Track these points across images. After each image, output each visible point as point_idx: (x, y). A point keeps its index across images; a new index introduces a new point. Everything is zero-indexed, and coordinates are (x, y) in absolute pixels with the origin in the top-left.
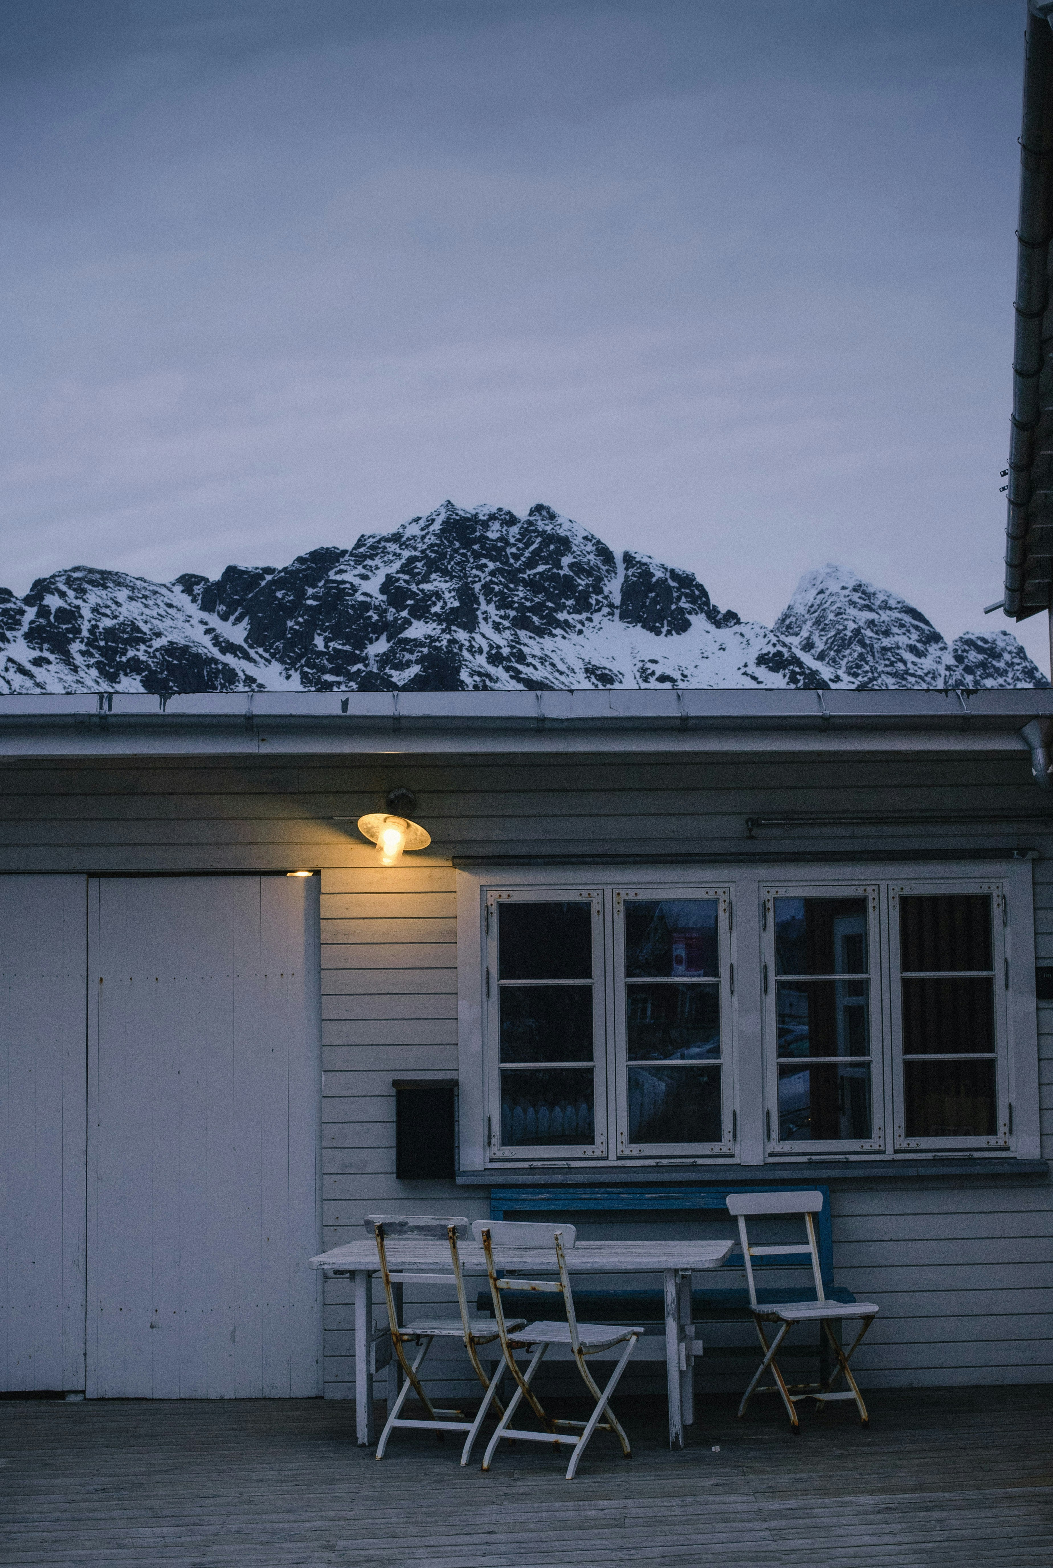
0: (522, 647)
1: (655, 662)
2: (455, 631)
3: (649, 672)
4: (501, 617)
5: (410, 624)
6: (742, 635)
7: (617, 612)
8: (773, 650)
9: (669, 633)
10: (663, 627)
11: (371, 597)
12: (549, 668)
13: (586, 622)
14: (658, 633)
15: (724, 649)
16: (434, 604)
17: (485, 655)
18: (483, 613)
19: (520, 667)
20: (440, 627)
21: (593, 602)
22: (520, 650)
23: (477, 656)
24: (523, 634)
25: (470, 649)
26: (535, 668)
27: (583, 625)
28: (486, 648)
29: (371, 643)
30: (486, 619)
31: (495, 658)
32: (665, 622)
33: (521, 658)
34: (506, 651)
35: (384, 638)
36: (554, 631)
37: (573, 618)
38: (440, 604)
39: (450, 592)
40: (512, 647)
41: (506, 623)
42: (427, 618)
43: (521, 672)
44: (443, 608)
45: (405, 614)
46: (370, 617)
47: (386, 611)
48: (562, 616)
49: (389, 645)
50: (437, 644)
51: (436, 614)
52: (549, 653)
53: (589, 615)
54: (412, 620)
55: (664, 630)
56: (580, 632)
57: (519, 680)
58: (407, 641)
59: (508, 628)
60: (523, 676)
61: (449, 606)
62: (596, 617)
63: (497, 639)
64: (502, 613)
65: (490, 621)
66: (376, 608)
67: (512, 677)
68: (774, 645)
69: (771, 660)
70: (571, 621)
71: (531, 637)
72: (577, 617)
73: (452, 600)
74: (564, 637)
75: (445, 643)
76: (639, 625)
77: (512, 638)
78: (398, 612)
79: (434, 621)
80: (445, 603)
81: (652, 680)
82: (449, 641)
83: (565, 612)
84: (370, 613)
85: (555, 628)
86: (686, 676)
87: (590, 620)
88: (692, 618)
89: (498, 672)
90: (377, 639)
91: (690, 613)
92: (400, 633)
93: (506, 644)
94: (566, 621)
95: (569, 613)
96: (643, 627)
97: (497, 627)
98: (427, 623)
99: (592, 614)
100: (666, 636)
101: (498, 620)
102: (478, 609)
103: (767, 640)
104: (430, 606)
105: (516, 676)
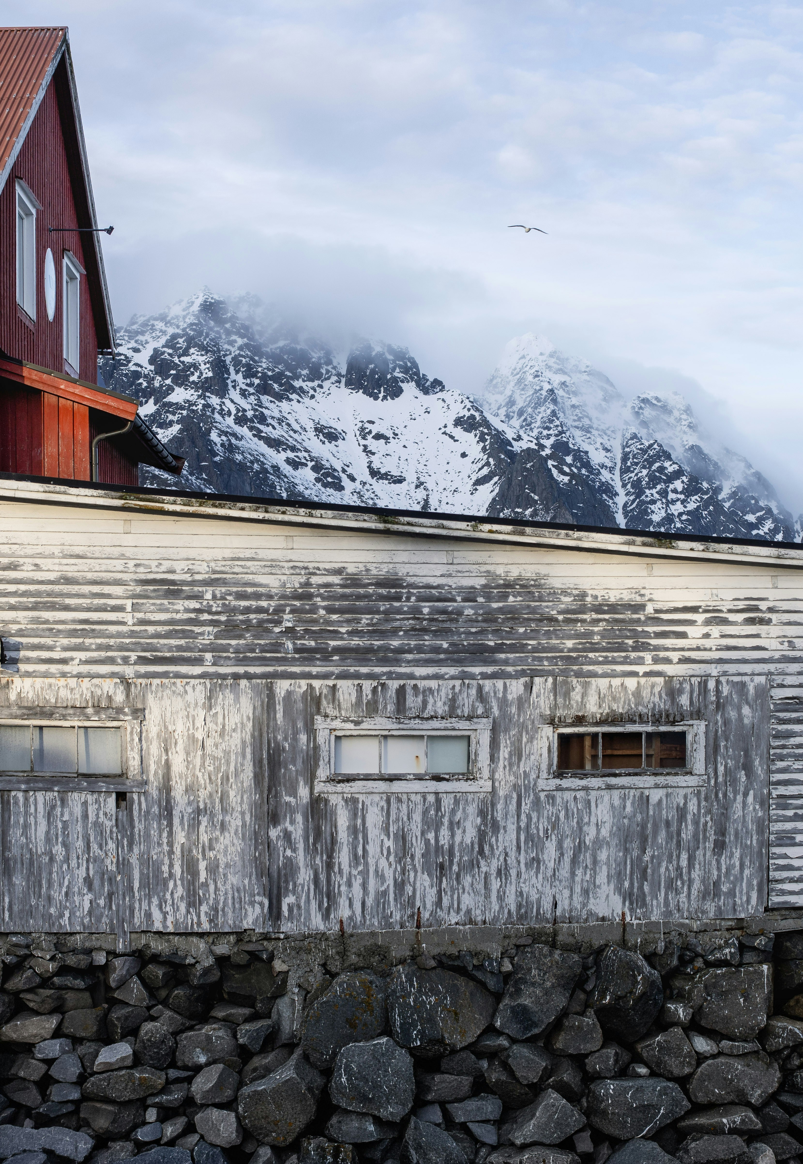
0: (264, 410)
1: (372, 422)
2: (209, 397)
3: (367, 430)
4: (247, 385)
5: (173, 390)
6: (443, 400)
7: (343, 380)
8: (468, 414)
9: (385, 398)
10: (380, 393)
11: (142, 367)
12: (285, 427)
13: (317, 389)
14: (376, 398)
15: (429, 412)
16: (193, 374)
17: (233, 417)
18: (232, 382)
19: (261, 427)
20: (197, 393)
21: (323, 371)
22: (262, 413)
23: (226, 417)
24: (265, 399)
25: (221, 412)
26: (274, 428)
27: (315, 391)
28: (234, 412)
29: (141, 406)
30: (234, 387)
31: (241, 420)
32: (382, 389)
33: (262, 419)
34: (250, 414)
35: (151, 401)
36: (291, 396)
37: (307, 385)
38: (197, 374)
39: (205, 364)
40: (256, 410)
41: (251, 390)
42: (187, 385)
43: (262, 432)
44: (199, 377)
45: (168, 381)
46: (141, 384)
47: (153, 379)
48: (297, 384)
49: (156, 407)
50: (194, 408)
51: (193, 382)
52: (286, 415)
53: (320, 382)
54: (175, 387)
55: (381, 396)
56: (313, 397)
57: (260, 438)
58: (170, 404)
59: (253, 394)
60: (263, 434)
61: (204, 376)
62: (326, 384)
63: (243, 403)
64: (248, 381)
65: (238, 388)
66: (146, 376)
67: (254, 435)
68: (469, 410)
69: (465, 422)
70: (305, 388)
71: (271, 402)
72: (310, 384)
73: (207, 370)
74: (299, 402)
75: (200, 407)
76: (361, 391)
77: (256, 402)
78: (163, 380)
79: (192, 388)
80: (201, 373)
81: (369, 437)
82: (204, 405)
83: (301, 380)
84: (141, 381)
85: (292, 394)
86: (397, 435)
87: (321, 386)
88: (404, 386)
89: (244, 431)
90: (146, 402)
91: (403, 382)
92: (165, 398)
93: (250, 408)
94: (301, 388)
95: (304, 381)
96: (364, 393)
97: (244, 394)
98: (186, 389)
99: (322, 381)
100: (382, 400)
101: (244, 387)
102: (228, 378)
103: (463, 405)
104: (189, 376)
105: (258, 435)
